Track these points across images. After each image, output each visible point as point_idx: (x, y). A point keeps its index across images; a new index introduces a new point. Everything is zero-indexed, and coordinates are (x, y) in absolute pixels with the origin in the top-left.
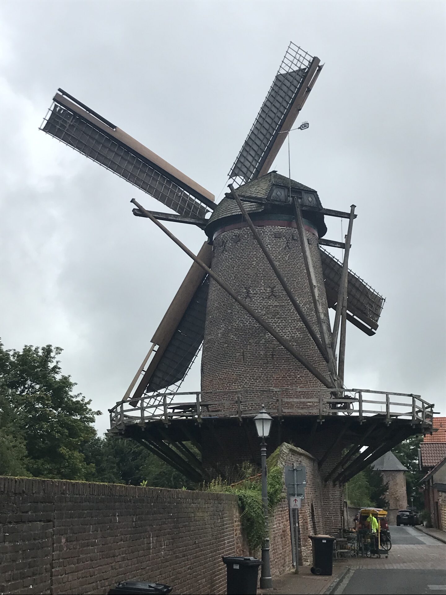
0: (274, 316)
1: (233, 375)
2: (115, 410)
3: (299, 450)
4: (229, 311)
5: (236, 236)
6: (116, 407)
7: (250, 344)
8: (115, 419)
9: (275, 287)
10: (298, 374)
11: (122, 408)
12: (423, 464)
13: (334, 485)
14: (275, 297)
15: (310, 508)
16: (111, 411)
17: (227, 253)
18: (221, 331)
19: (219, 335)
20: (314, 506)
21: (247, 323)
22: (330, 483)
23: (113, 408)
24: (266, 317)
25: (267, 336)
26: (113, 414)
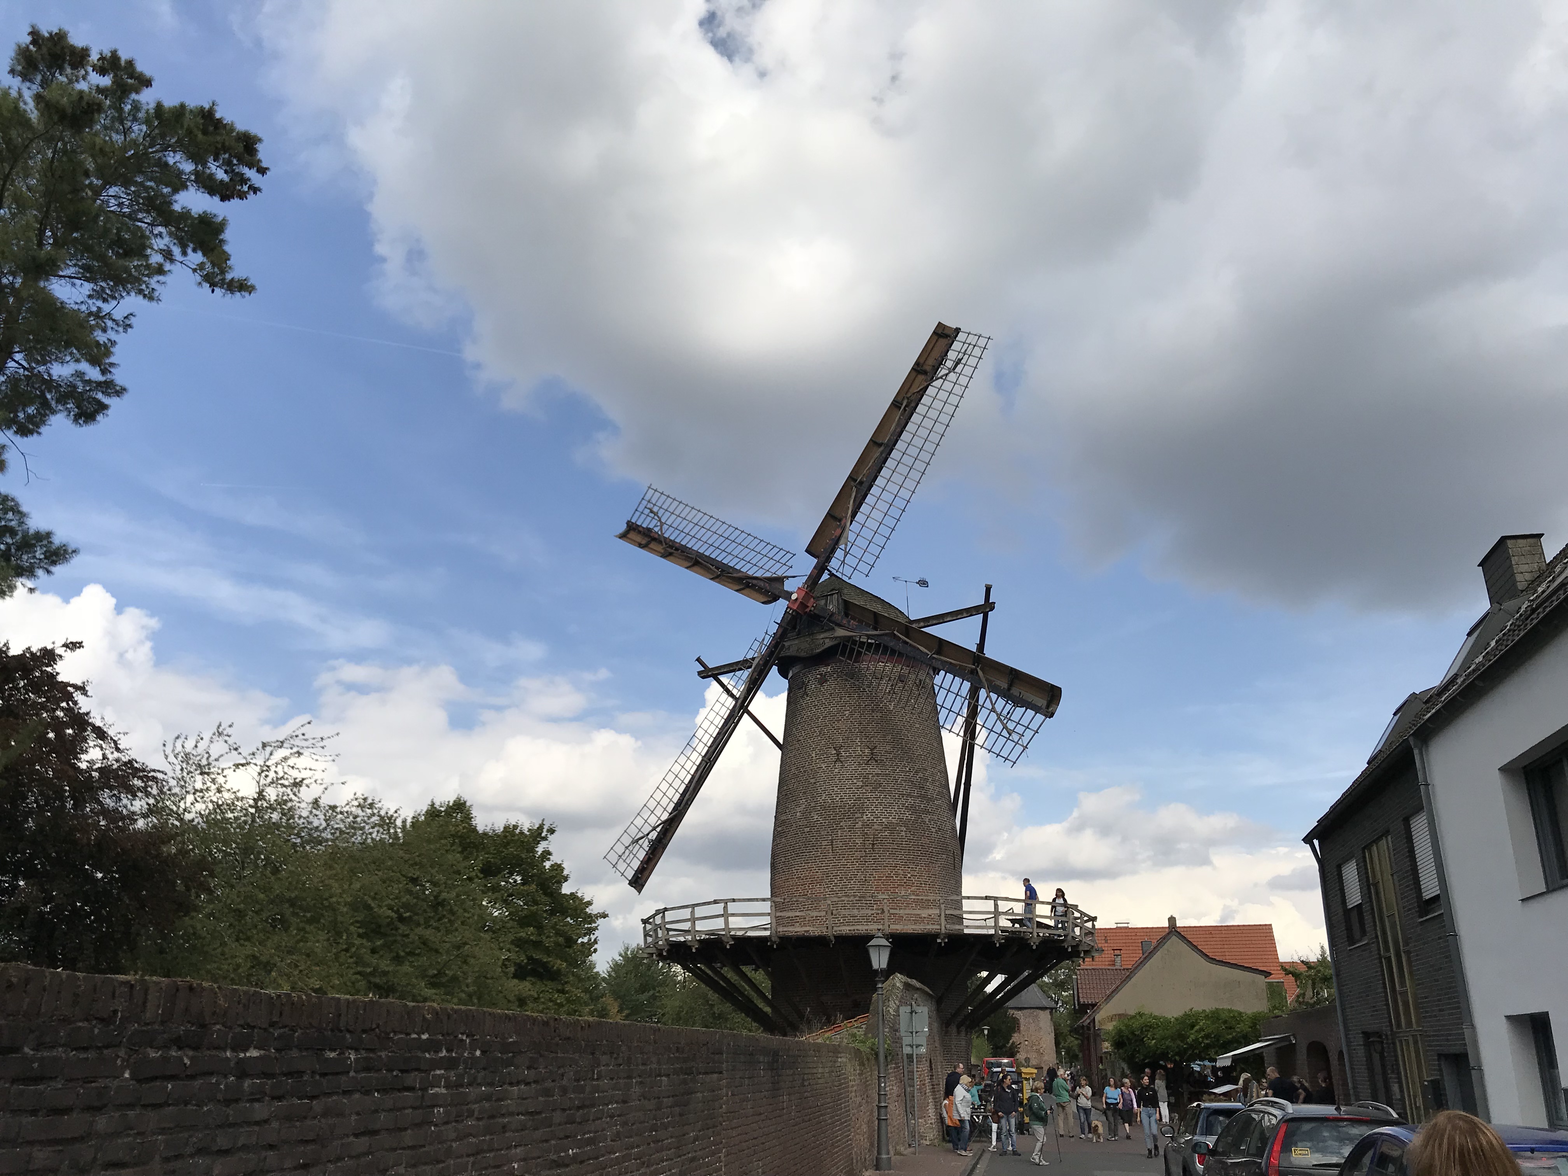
0: (875, 788)
1: (817, 872)
2: (651, 920)
3: (914, 982)
4: (813, 781)
5: (821, 675)
6: (653, 916)
7: (842, 828)
8: (651, 933)
9: (875, 747)
10: (909, 873)
11: (663, 917)
12: (1081, 1000)
13: (959, 1032)
14: (876, 761)
15: (928, 1064)
16: (645, 922)
17: (808, 698)
18: (801, 809)
19: (798, 814)
20: (932, 1061)
21: (838, 799)
22: (953, 1029)
23: (649, 918)
24: (864, 791)
25: (865, 817)
26: (649, 927)
